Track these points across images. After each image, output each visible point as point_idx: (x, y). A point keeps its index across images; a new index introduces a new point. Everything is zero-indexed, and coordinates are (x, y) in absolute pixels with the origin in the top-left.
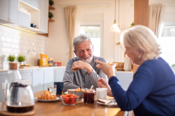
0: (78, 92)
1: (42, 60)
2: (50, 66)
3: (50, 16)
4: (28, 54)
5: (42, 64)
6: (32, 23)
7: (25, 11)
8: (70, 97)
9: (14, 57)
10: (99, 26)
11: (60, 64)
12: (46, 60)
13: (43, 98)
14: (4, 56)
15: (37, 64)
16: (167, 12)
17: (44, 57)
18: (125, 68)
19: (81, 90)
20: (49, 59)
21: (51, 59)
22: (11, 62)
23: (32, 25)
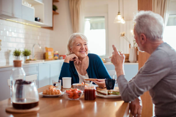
0: (82, 86)
1: (48, 54)
2: (56, 59)
3: (55, 9)
4: (34, 48)
5: (48, 58)
6: (36, 17)
7: (29, 5)
8: (74, 92)
9: (19, 51)
10: (103, 17)
12: (52, 53)
13: (48, 93)
14: (10, 51)
15: (43, 58)
16: (172, 0)
17: (51, 51)
18: (130, 60)
20: (54, 52)
21: (57, 52)
22: (17, 57)
23: (36, 19)
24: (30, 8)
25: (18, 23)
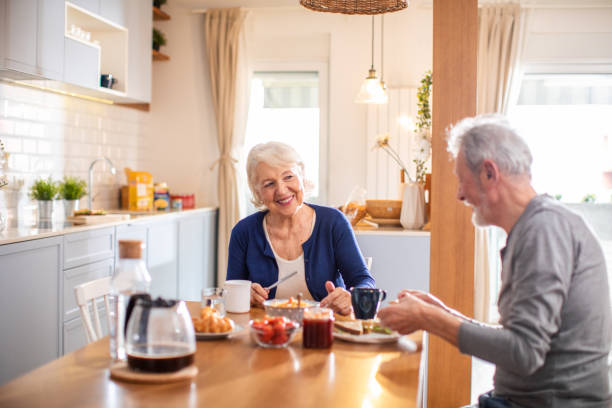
0: (292, 309)
1: (135, 191)
2: (160, 209)
4: (92, 172)
5: (135, 204)
6: (104, 73)
8: (276, 326)
10: (315, 73)
11: (190, 201)
12: (148, 189)
13: (199, 329)
14: (21, 183)
15: (116, 202)
16: (534, 29)
17: (142, 182)
18: (403, 220)
19: (299, 304)
20: (156, 185)
21: (164, 186)
22: (42, 202)
23: (104, 82)
24: (83, 44)
25: (45, 91)
